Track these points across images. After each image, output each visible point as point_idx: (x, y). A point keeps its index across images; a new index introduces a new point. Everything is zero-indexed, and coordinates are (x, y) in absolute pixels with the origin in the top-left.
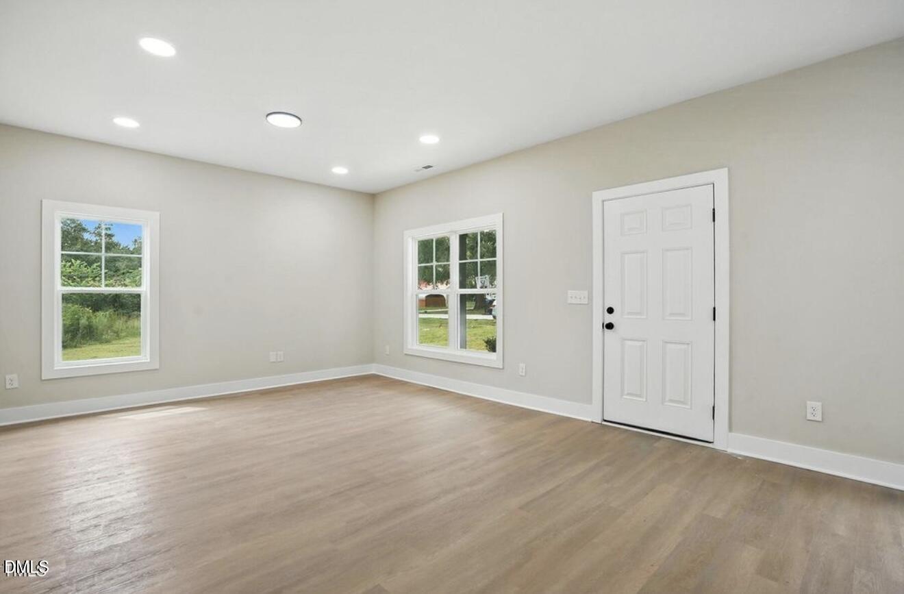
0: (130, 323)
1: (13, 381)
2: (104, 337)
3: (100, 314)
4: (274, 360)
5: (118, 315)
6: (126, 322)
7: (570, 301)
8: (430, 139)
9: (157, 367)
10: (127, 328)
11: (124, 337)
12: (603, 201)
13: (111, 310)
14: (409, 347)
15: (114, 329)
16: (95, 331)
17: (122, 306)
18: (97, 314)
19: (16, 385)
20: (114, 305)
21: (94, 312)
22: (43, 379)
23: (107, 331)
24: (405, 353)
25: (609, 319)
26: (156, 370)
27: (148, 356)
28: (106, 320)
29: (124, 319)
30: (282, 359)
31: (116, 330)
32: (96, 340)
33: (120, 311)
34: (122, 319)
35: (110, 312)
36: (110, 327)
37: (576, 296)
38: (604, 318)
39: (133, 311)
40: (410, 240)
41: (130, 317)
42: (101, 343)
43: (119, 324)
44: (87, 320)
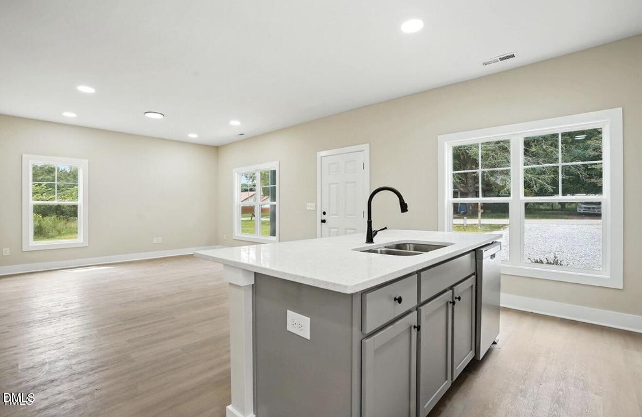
0: (69, 224)
1: (7, 251)
2: (50, 234)
3: (47, 218)
4: (156, 242)
5: (60, 219)
6: (66, 224)
7: (308, 208)
8: (235, 123)
9: (87, 245)
10: (66, 228)
11: (64, 234)
12: (322, 157)
13: (53, 216)
14: (236, 235)
15: (57, 228)
16: (44, 230)
17: (63, 213)
18: (45, 218)
19: (8, 253)
20: (56, 212)
21: (43, 217)
22: (23, 250)
23: (52, 230)
24: (234, 238)
25: (324, 217)
26: (86, 247)
27: (82, 238)
28: (51, 223)
29: (64, 222)
30: (161, 242)
31: (59, 229)
32: (44, 236)
33: (61, 216)
34: (62, 221)
35: (54, 217)
36: (55, 227)
37: (310, 206)
38: (321, 217)
39: (71, 217)
40: (236, 173)
41: (68, 220)
42: (48, 238)
43: (61, 224)
44: (39, 222)
